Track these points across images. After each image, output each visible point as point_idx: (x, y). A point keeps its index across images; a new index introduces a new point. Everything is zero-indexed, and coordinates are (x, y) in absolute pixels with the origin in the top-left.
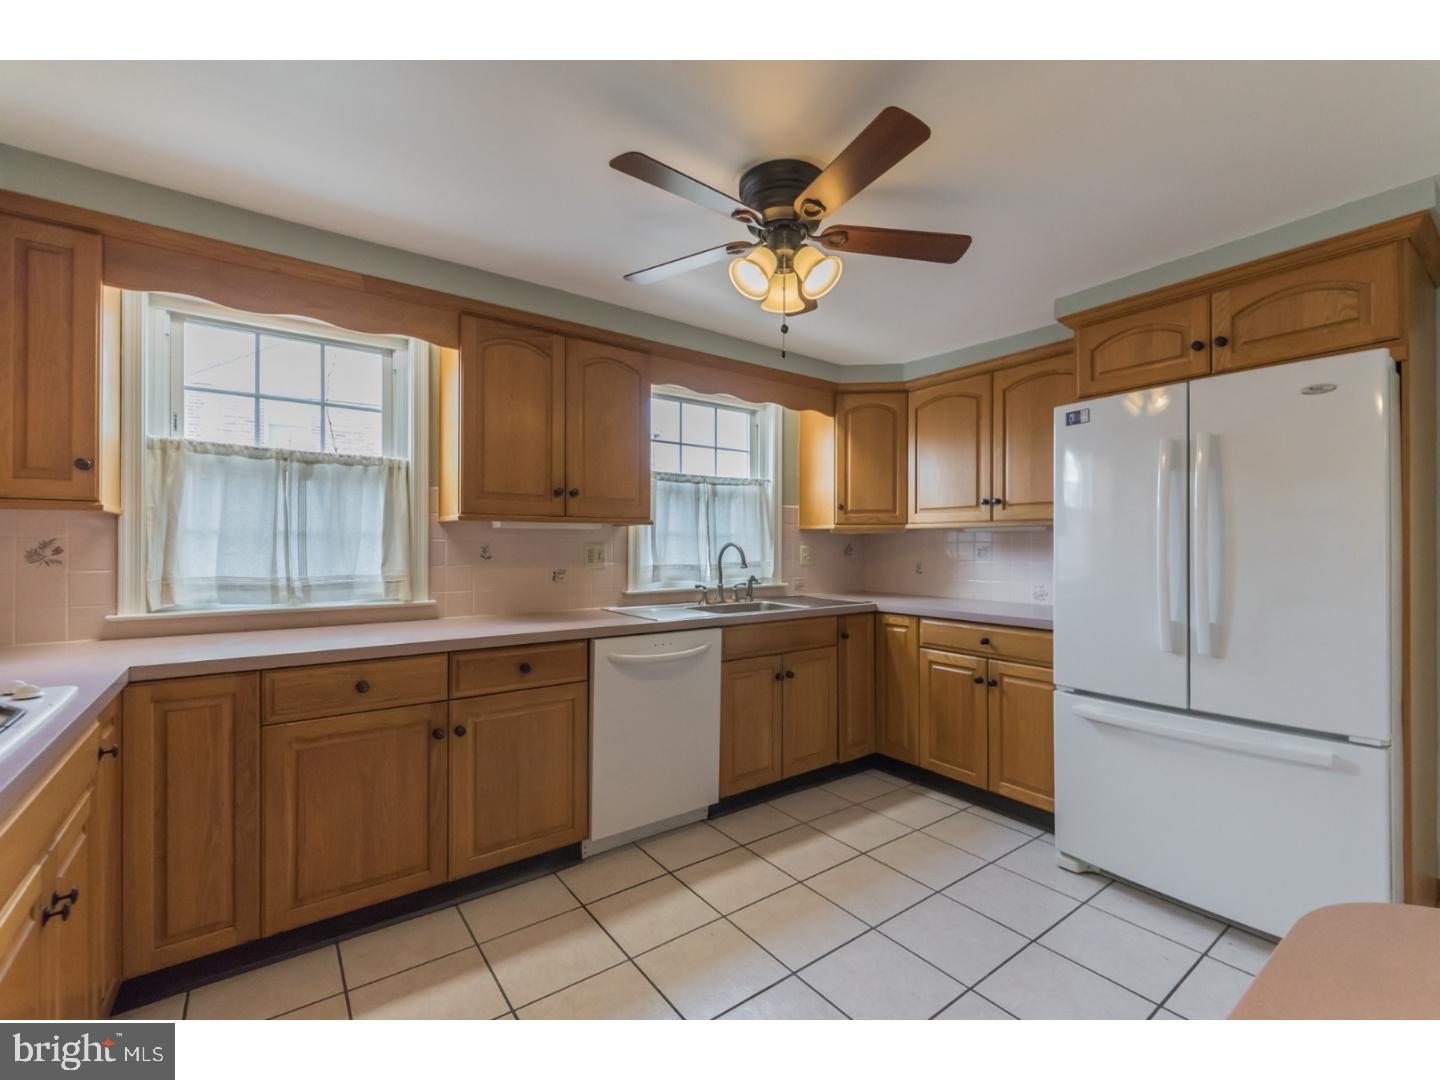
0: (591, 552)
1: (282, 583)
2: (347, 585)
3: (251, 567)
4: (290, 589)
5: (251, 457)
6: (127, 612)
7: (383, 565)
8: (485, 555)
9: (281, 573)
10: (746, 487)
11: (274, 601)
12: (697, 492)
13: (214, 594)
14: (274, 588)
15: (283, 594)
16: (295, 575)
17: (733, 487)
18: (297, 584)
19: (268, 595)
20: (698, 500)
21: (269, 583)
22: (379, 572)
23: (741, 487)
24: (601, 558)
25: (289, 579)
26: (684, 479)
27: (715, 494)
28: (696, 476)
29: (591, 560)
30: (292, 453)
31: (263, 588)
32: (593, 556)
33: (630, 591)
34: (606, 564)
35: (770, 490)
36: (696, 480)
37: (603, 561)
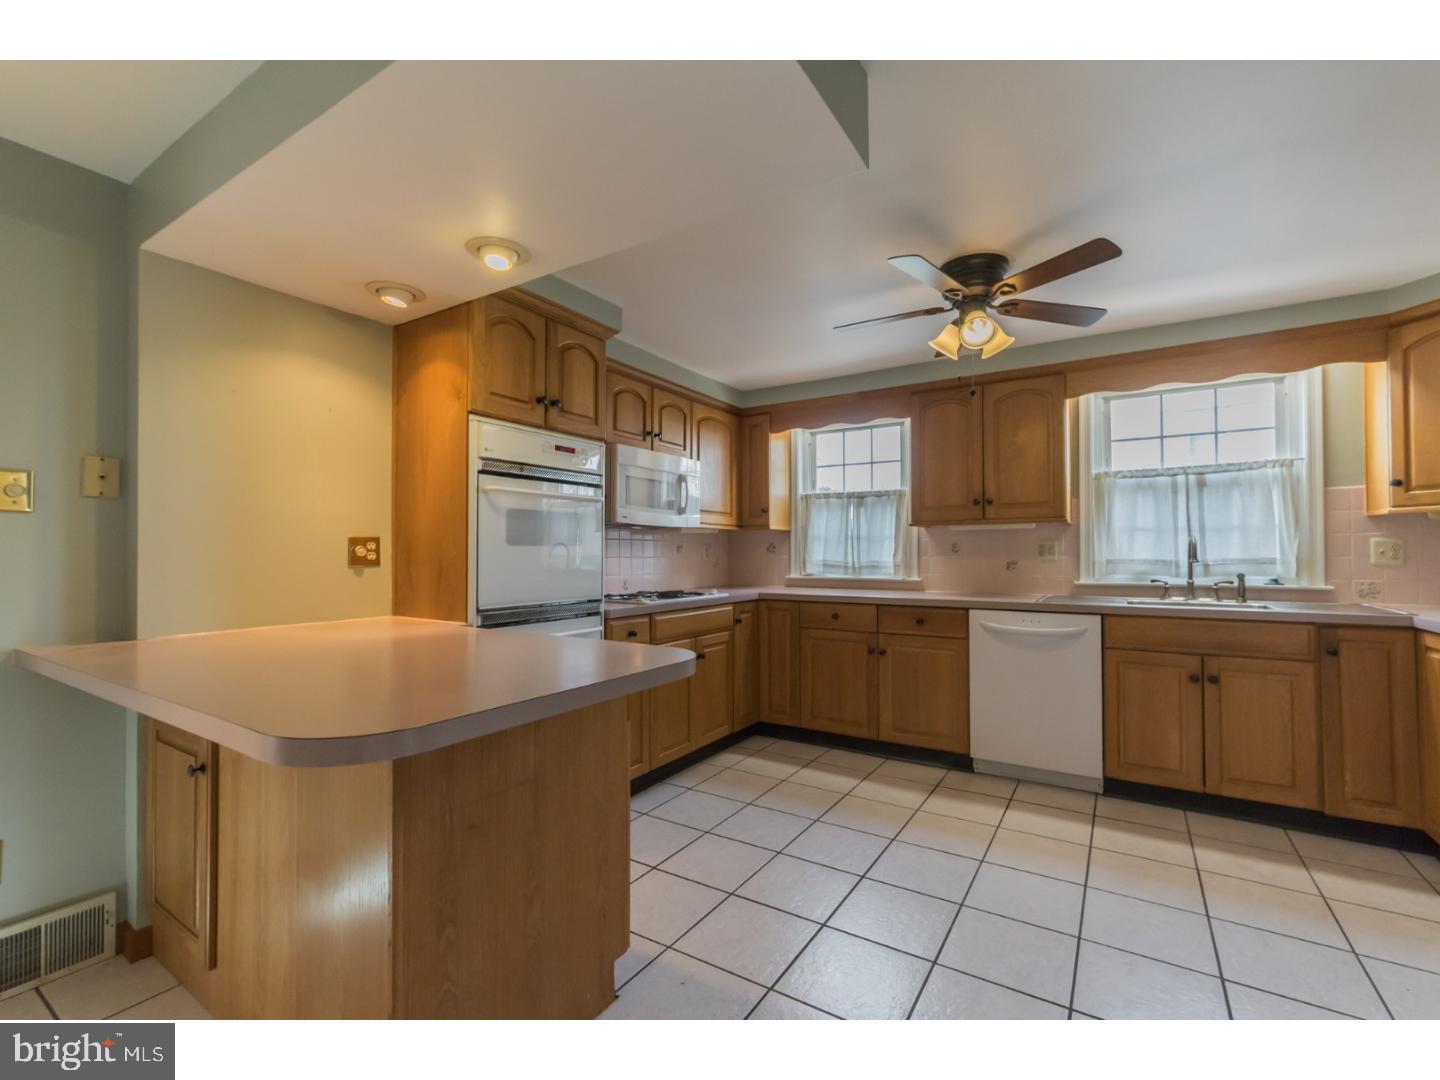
0: (1041, 547)
1: (850, 565)
2: (874, 567)
3: (836, 556)
4: (854, 568)
5: (838, 498)
6: (793, 575)
7: (894, 555)
8: (955, 549)
9: (850, 559)
10: (1254, 472)
11: (846, 574)
12: (1175, 486)
13: (821, 569)
14: (846, 567)
15: (850, 570)
16: (856, 560)
17: (1234, 474)
18: (857, 565)
19: (842, 570)
20: (1175, 492)
21: (843, 564)
22: (892, 560)
23: (1248, 472)
24: (1051, 552)
25: (853, 563)
26: (1154, 473)
27: (1201, 485)
28: (1172, 469)
29: (1041, 554)
30: (853, 493)
31: (840, 567)
32: (1043, 550)
33: (1083, 581)
34: (1056, 558)
35: (1302, 469)
36: (1171, 472)
37: (1054, 554)
